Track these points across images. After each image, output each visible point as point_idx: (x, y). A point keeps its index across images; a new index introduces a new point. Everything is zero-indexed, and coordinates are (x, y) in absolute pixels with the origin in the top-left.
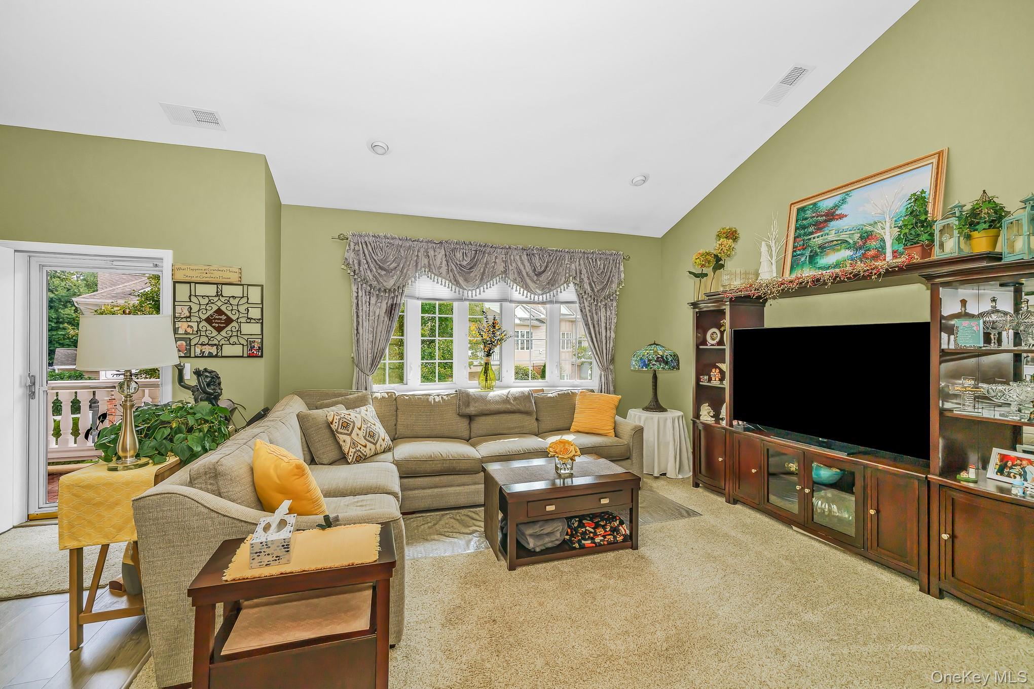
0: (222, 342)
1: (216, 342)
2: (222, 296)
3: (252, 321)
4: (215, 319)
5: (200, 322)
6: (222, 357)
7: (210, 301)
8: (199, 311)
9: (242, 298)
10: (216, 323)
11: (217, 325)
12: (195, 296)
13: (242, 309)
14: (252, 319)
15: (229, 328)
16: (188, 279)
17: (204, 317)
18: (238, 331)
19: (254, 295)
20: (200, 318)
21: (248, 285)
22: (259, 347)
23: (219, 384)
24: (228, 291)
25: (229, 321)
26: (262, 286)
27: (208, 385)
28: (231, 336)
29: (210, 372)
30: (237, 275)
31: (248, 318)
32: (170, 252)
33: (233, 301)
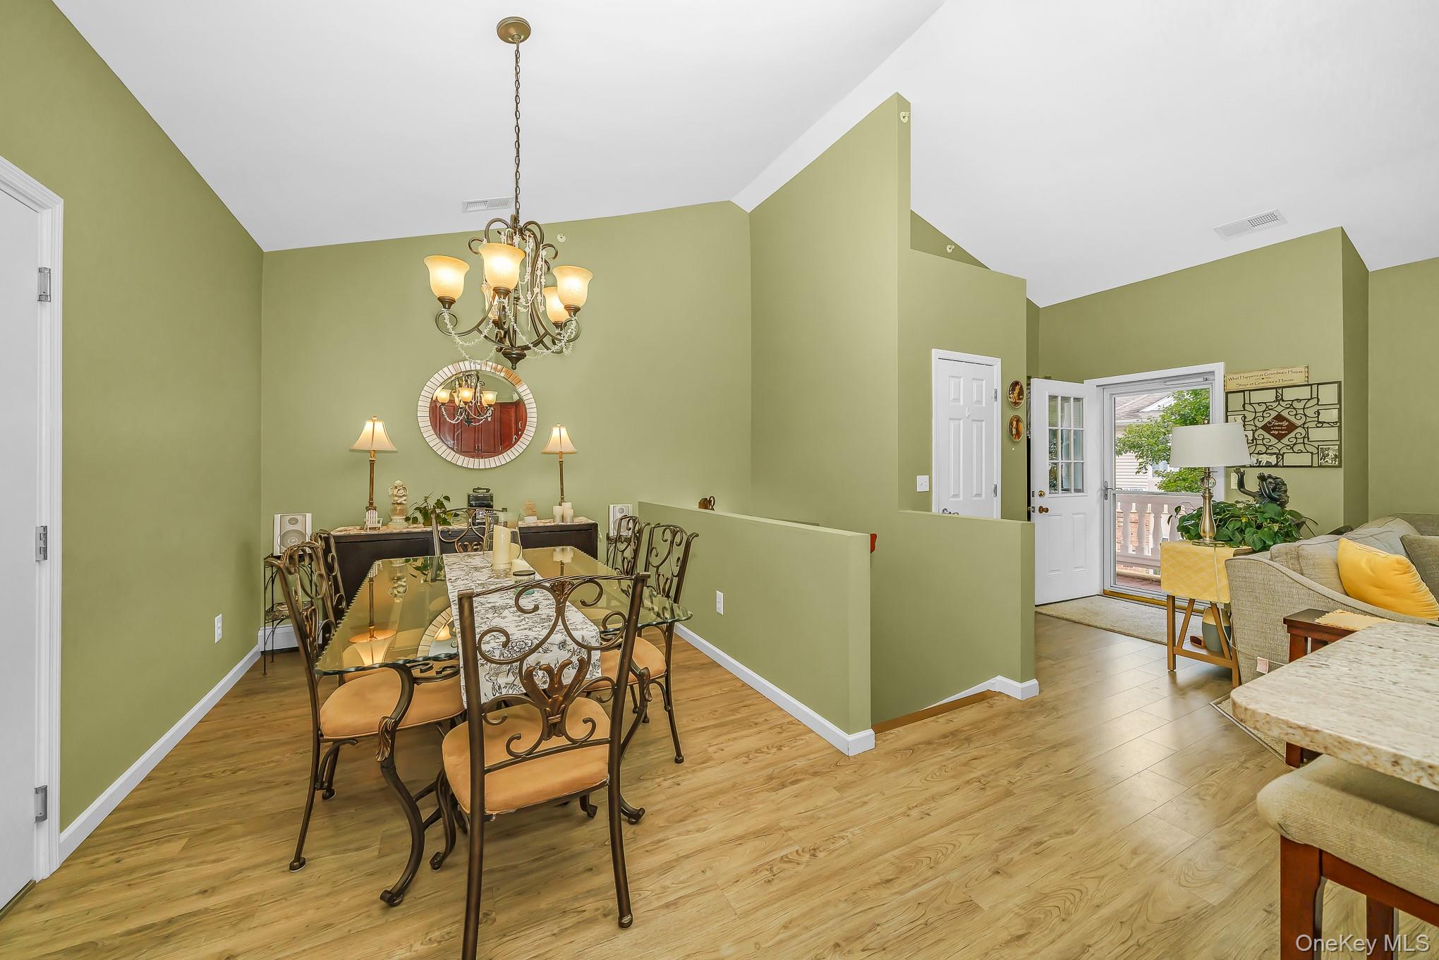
0: (1284, 450)
1: (1275, 451)
2: (1283, 401)
3: (1325, 425)
4: (1274, 426)
5: (1256, 430)
6: (1284, 467)
7: (1267, 407)
8: (1254, 419)
9: (1309, 400)
10: (1275, 430)
11: (1276, 432)
12: (1250, 404)
13: (1310, 412)
14: (1325, 422)
15: (1292, 434)
16: (1241, 388)
17: (1260, 425)
18: (1304, 437)
19: (1328, 395)
20: (1256, 426)
21: (1318, 384)
22: (1336, 455)
23: (1286, 491)
24: (1289, 394)
25: (1292, 428)
26: (1339, 383)
27: (1274, 490)
28: (1295, 444)
29: (1274, 479)
30: (1303, 375)
31: (1319, 422)
32: (1222, 364)
33: (1296, 404)
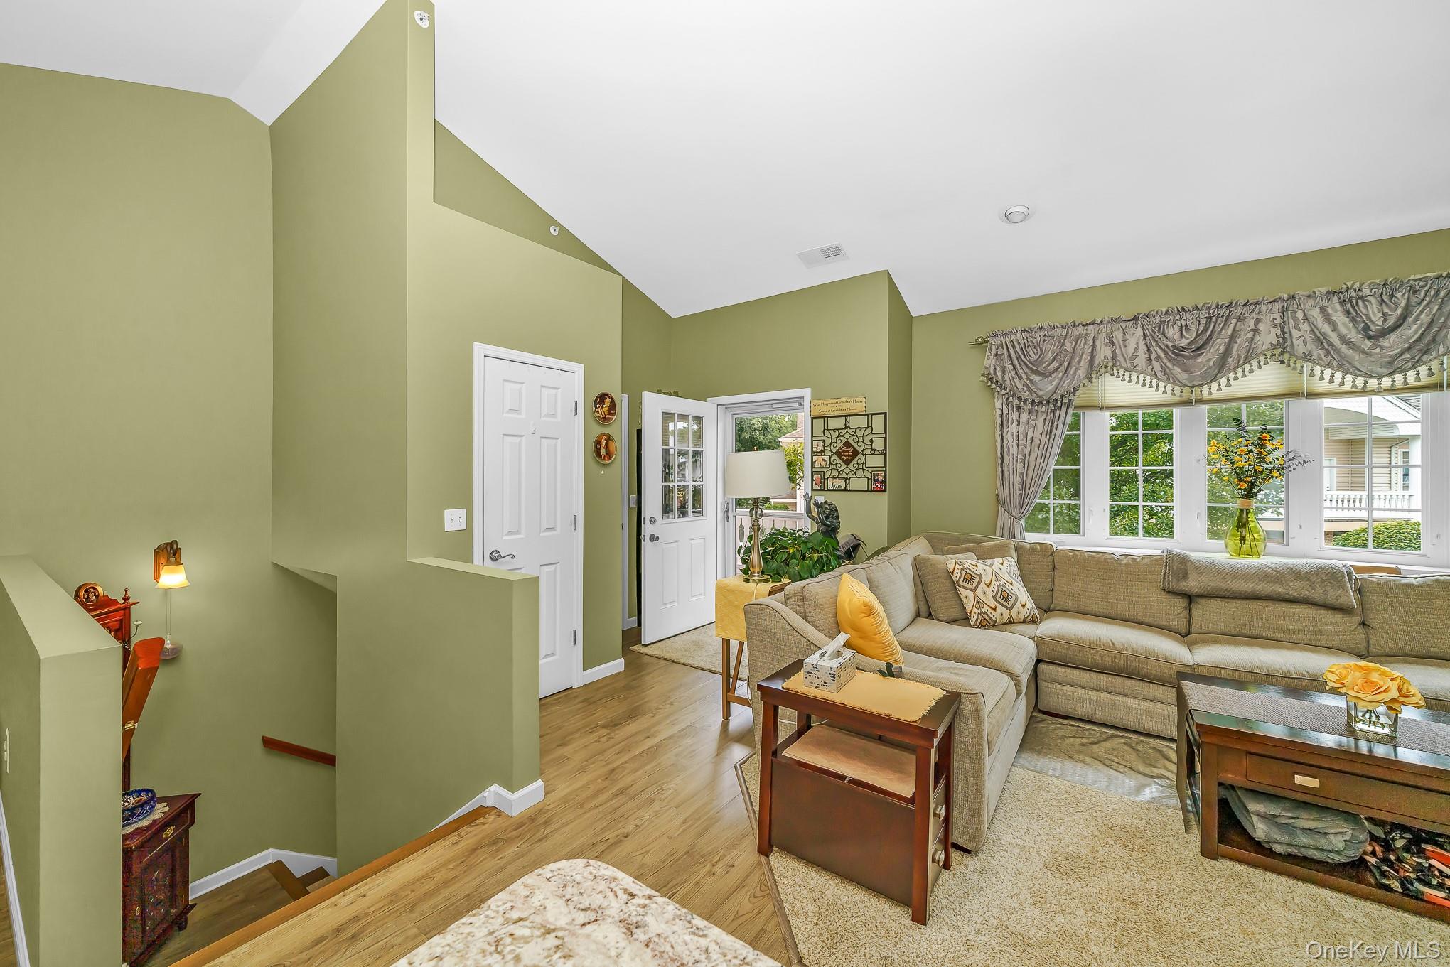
0: (850, 475)
1: (844, 475)
2: (850, 428)
3: (876, 452)
4: (844, 452)
5: (832, 455)
6: (850, 490)
7: (839, 434)
8: (831, 444)
9: (867, 428)
10: (845, 456)
11: (845, 458)
12: (828, 430)
13: (867, 440)
14: (876, 450)
15: (855, 461)
16: (822, 414)
17: (834, 450)
18: (863, 463)
19: (878, 424)
20: (831, 451)
21: (873, 414)
22: (882, 481)
23: (837, 517)
24: (855, 422)
25: (856, 453)
26: (885, 414)
27: (827, 518)
28: (857, 469)
29: (829, 505)
30: (862, 405)
31: (873, 450)
32: (809, 390)
33: (859, 433)
